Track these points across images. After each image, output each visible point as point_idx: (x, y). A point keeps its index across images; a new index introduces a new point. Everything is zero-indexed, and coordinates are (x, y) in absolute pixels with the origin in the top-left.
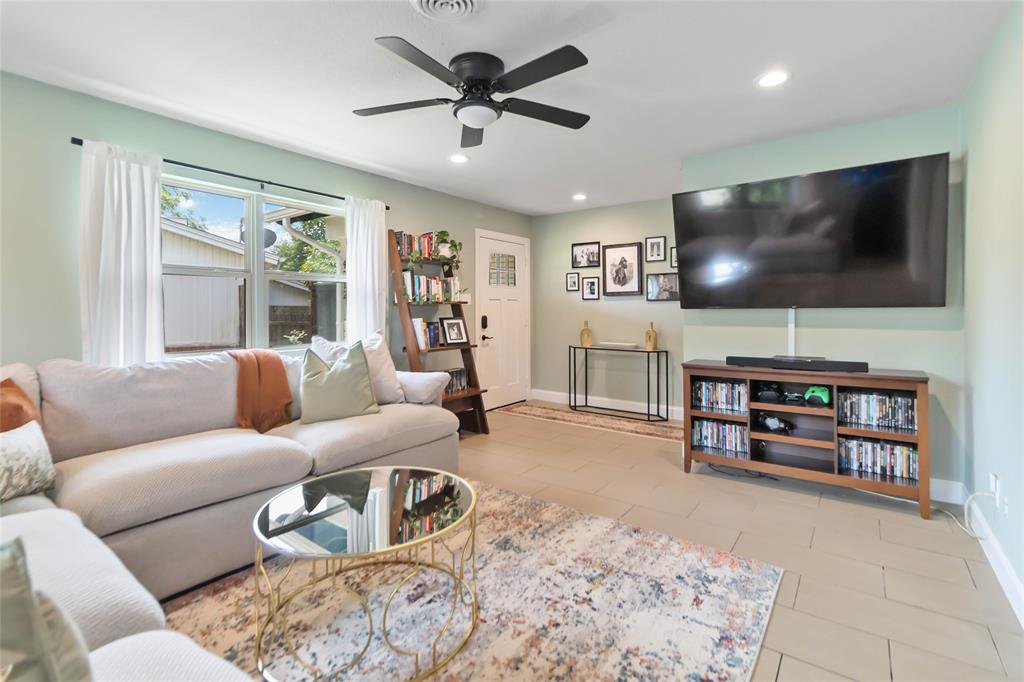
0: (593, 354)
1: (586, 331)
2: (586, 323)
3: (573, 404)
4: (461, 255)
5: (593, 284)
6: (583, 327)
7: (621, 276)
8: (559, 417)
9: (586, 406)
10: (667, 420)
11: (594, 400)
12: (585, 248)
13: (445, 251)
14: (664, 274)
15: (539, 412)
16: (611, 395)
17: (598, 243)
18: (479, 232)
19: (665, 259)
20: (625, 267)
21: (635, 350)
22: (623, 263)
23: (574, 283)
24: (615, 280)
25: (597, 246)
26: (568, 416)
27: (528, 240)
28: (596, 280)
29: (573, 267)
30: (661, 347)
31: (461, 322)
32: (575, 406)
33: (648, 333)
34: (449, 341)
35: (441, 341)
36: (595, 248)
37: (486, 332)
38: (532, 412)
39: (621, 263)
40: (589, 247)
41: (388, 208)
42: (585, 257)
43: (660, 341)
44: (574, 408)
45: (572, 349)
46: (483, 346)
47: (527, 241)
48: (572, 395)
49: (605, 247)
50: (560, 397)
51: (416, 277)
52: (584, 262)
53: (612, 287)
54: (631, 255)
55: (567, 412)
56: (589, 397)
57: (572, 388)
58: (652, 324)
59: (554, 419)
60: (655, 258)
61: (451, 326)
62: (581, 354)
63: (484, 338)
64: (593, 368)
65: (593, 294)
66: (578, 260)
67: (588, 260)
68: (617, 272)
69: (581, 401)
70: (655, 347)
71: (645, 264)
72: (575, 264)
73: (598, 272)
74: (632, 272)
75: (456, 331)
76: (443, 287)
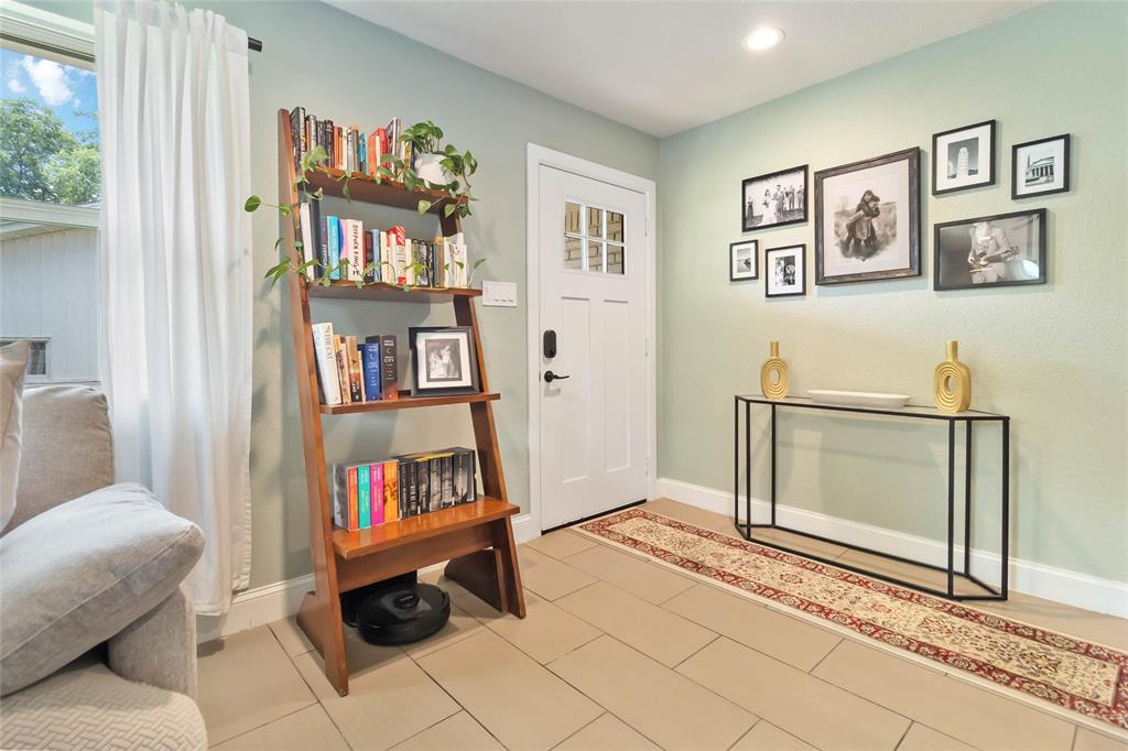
0: (790, 415)
1: (775, 364)
2: (775, 347)
3: (743, 518)
4: (474, 186)
5: (790, 261)
6: (767, 356)
7: (863, 235)
8: (710, 561)
9: (773, 526)
10: (1004, 597)
11: (789, 515)
12: (771, 185)
13: (431, 171)
14: (989, 219)
15: (665, 538)
16: (831, 507)
17: (805, 168)
18: (535, 153)
19: (993, 181)
20: (875, 213)
21: (904, 412)
22: (869, 206)
23: (747, 263)
24: (845, 247)
25: (801, 174)
26: (734, 559)
27: (653, 184)
28: (798, 253)
29: (745, 229)
30: (980, 406)
31: (462, 338)
32: (749, 525)
33: (940, 369)
34: (423, 384)
35: (407, 385)
36: (796, 182)
37: (555, 365)
38: (651, 540)
39: (863, 205)
40: (781, 180)
41: (255, 45)
42: (773, 205)
43: (976, 390)
44: (746, 529)
45: (742, 405)
46: (548, 393)
47: (649, 186)
48: (743, 499)
49: (822, 175)
50: (717, 501)
51: (331, 221)
52: (770, 216)
53: (837, 263)
54: (891, 185)
55: (730, 543)
56: (778, 507)
57: (742, 483)
58: (955, 345)
59: (697, 567)
60: (964, 179)
61: (435, 348)
62: (761, 416)
63: (549, 377)
64: (790, 445)
65: (790, 282)
66: (756, 213)
67: (780, 210)
68: (852, 228)
69: (761, 513)
70: (966, 405)
71: (931, 203)
72: (748, 222)
73: (805, 233)
74: (893, 225)
75: (446, 358)
76: (416, 254)
